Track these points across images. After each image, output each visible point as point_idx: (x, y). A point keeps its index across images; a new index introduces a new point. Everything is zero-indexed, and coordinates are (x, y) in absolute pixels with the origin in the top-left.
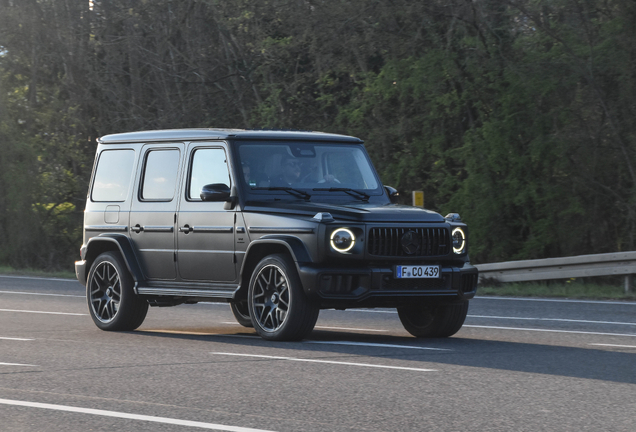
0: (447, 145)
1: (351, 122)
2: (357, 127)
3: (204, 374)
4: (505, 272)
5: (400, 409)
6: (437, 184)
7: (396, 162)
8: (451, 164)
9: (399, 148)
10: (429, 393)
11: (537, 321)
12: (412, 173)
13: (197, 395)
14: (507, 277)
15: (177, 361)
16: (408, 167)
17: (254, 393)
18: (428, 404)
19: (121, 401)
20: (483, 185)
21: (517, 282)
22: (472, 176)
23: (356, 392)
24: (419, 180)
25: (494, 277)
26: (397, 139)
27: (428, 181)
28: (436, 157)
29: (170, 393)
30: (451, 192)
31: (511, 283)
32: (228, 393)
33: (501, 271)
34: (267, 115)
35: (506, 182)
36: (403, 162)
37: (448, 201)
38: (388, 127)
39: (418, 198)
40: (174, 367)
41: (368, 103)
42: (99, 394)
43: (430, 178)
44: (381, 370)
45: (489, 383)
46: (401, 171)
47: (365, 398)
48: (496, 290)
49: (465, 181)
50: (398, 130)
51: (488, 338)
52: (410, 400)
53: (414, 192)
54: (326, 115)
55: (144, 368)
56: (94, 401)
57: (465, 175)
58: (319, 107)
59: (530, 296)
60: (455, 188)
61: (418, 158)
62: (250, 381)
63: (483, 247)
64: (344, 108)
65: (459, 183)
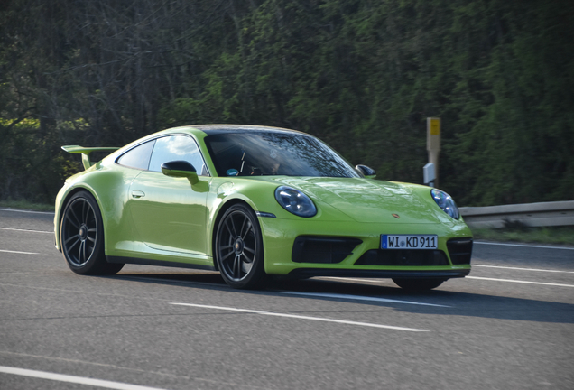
0: (472, 63)
1: (358, 34)
2: (365, 40)
3: (157, 329)
4: (534, 215)
5: (376, 375)
6: (459, 110)
7: (411, 82)
8: (475, 86)
9: (414, 67)
10: (413, 358)
11: (563, 274)
12: (429, 97)
13: (143, 354)
14: (535, 221)
15: (128, 313)
16: (425, 89)
17: (210, 352)
18: (409, 371)
19: (52, 359)
20: (513, 111)
21: (547, 227)
22: (499, 101)
23: (328, 354)
24: (436, 105)
25: (521, 220)
26: (411, 56)
27: (447, 106)
28: (458, 78)
29: (111, 351)
30: (473, 119)
31: (540, 228)
32: (180, 352)
33: (529, 213)
34: (262, 24)
35: (540, 107)
36: (418, 83)
37: (469, 130)
38: (401, 41)
39: (433, 126)
40: (123, 319)
41: (379, 12)
42: (28, 350)
43: (450, 102)
44: (364, 328)
45: (486, 347)
46: (416, 94)
47: (338, 362)
48: (521, 236)
49: (491, 106)
50: (414, 44)
51: (499, 293)
52: (390, 365)
53: (429, 119)
54: (331, 25)
55: (89, 320)
56: (20, 358)
57: (491, 100)
58: (323, 16)
59: (561, 243)
60: (479, 115)
61: (436, 78)
62: (208, 338)
63: (509, 185)
64: (351, 18)
65: (483, 109)
